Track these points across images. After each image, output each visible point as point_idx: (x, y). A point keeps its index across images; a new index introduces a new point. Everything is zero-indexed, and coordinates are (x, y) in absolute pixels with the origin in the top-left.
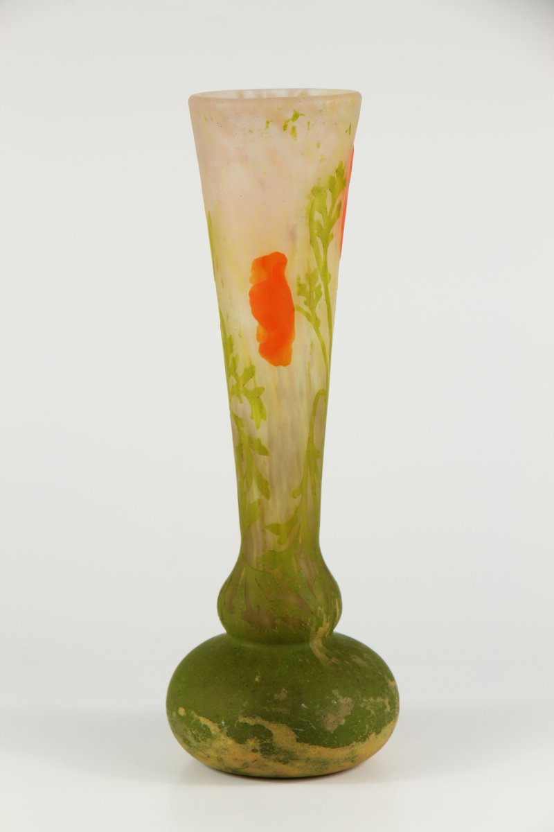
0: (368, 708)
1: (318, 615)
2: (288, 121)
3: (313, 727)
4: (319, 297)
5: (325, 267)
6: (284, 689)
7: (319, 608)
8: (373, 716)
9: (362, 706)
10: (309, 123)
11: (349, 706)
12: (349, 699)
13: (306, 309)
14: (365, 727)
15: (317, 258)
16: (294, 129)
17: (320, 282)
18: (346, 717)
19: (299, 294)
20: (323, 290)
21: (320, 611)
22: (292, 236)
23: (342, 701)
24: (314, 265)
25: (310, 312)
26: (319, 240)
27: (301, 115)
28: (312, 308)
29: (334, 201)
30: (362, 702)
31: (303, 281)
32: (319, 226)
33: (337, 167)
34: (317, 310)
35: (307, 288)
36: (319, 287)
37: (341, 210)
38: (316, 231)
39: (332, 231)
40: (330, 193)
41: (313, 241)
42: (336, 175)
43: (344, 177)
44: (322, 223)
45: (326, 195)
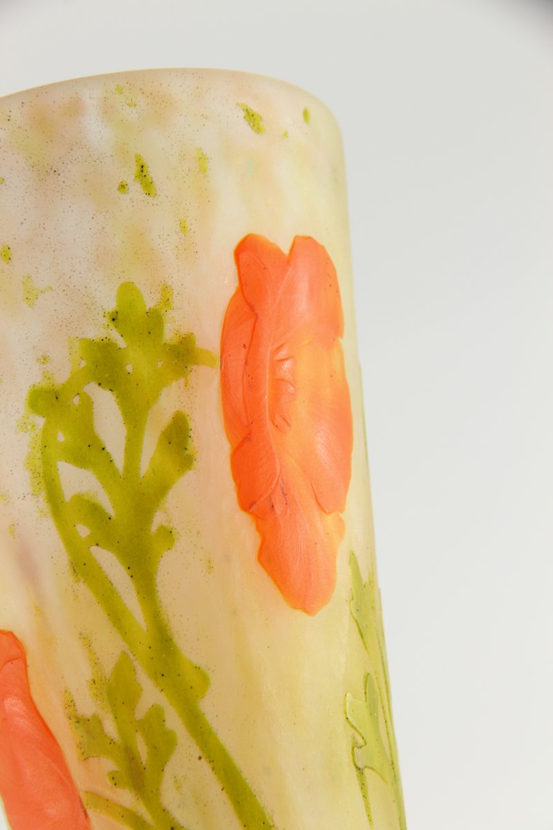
4: (163, 747)
5: (164, 641)
13: (126, 798)
15: (116, 616)
17: (151, 695)
19: (85, 754)
20: (174, 722)
22: (27, 566)
24: (110, 645)
25: (142, 810)
26: (110, 563)
29: (134, 417)
31: (88, 705)
32: (94, 512)
33: (112, 306)
34: (169, 797)
35: (110, 728)
36: (157, 714)
37: (194, 445)
38: (83, 531)
39: (158, 520)
40: (107, 393)
41: (82, 567)
42: (115, 335)
43: (169, 335)
44: (106, 502)
45: (88, 404)
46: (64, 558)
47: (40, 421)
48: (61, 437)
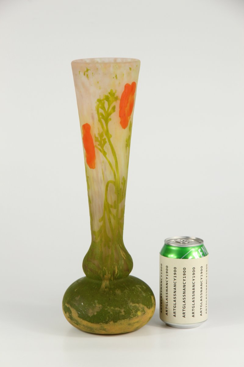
0: (109, 311)
1: (103, 270)
2: (85, 72)
3: (84, 312)
4: (105, 143)
5: (107, 131)
6: (79, 296)
7: (104, 268)
8: (111, 314)
9: (106, 309)
10: (93, 73)
11: (99, 308)
12: (101, 305)
13: (100, 147)
14: (106, 318)
15: (103, 127)
16: (87, 75)
17: (105, 137)
18: (97, 312)
19: (96, 141)
20: (107, 140)
21: (105, 269)
22: (93, 118)
23: (97, 305)
24: (101, 130)
25: (101, 149)
26: (103, 121)
27: (90, 70)
28: (102, 147)
29: (109, 105)
30: (107, 308)
31: (97, 136)
32: (102, 115)
33: (109, 92)
34: (104, 148)
35: (99, 139)
36: (105, 139)
37: (116, 109)
38: (101, 117)
39: (110, 117)
40: (106, 102)
41: (100, 121)
42: (109, 95)
43: (115, 96)
44: (104, 114)
45: (104, 103)
46: (98, 119)
47: (98, 103)
48: (100, 105)
